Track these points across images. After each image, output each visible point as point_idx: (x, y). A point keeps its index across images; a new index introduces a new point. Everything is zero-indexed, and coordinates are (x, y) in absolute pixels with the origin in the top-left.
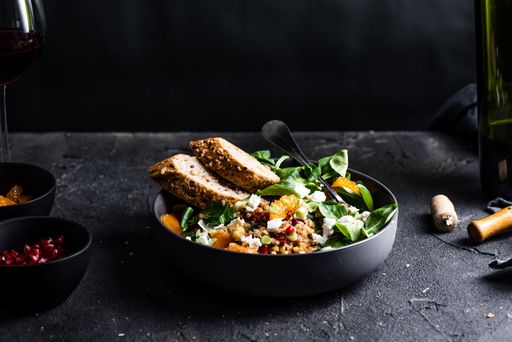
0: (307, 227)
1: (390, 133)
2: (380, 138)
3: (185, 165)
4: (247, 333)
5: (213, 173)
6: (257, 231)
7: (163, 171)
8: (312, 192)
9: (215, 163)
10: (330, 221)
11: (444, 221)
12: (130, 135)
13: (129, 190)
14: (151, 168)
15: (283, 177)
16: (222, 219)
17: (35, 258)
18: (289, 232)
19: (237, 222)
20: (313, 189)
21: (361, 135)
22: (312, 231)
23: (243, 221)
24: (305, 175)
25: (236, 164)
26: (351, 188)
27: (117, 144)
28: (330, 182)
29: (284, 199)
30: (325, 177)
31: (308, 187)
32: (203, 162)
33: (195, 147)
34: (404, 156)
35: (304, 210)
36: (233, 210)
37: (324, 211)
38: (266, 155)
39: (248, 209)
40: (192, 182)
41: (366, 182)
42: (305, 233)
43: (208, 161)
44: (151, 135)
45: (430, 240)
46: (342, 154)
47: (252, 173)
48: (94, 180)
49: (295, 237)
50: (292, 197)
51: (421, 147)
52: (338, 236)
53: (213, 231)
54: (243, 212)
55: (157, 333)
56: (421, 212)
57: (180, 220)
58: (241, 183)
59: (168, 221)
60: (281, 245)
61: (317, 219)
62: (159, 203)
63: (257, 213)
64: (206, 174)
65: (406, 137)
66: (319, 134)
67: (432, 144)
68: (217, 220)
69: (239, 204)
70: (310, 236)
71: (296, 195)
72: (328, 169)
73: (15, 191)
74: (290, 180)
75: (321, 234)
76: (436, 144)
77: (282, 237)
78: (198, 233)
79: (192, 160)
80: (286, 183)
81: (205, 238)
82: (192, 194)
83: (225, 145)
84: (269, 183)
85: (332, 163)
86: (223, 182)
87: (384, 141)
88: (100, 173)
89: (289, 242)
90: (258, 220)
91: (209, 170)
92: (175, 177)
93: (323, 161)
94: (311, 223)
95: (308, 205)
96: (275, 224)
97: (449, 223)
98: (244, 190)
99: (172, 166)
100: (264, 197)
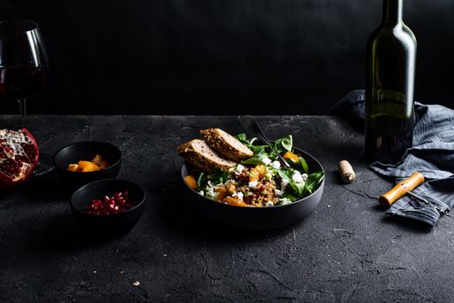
0: (271, 185)
1: (308, 117)
2: (303, 120)
3: (198, 146)
4: (240, 253)
5: (215, 150)
6: (243, 188)
7: (186, 150)
8: (273, 161)
9: (216, 145)
10: (286, 181)
11: (348, 177)
12: (160, 117)
13: (163, 154)
14: (179, 148)
15: (256, 153)
16: (221, 179)
17: (112, 206)
18: (262, 189)
19: (230, 182)
20: (273, 160)
21: (292, 118)
22: (274, 187)
23: (234, 181)
24: (268, 151)
25: (229, 146)
26: (295, 159)
27: (153, 123)
28: (282, 154)
29: (258, 168)
30: (279, 152)
31: (270, 158)
32: (209, 144)
33: (203, 135)
34: (318, 132)
35: (270, 175)
36: (227, 174)
37: (281, 174)
38: (244, 137)
39: (237, 173)
40: (203, 157)
41: (304, 156)
42: (271, 189)
43: (212, 143)
44: (173, 117)
45: (340, 188)
46: (289, 138)
47: (238, 151)
48: (142, 147)
49: (265, 192)
50: (262, 166)
51: (327, 125)
52: (290, 191)
53: (216, 188)
54: (233, 175)
55: (186, 253)
56: (332, 169)
57: (197, 180)
58: (231, 156)
59: (189, 180)
60: (257, 197)
61: (278, 180)
62: (184, 170)
63: (241, 176)
64: (211, 151)
65: (317, 119)
66: (267, 117)
67: (333, 124)
68: (219, 180)
69: (231, 170)
70: (273, 190)
71: (264, 164)
72: (281, 147)
73: (97, 158)
74: (260, 155)
75: (280, 189)
76: (335, 124)
77: (258, 192)
78: (207, 187)
79: (202, 143)
80: (258, 157)
81: (212, 191)
82: (203, 163)
83: (222, 134)
84: (247, 157)
85: (283, 143)
86: (221, 156)
87: (305, 122)
88: (144, 142)
89: (262, 195)
90: (243, 181)
91: (212, 149)
92: (193, 154)
93: (278, 142)
94: (274, 182)
95: (271, 171)
96: (254, 184)
97: (350, 178)
98: (233, 160)
99: (191, 147)
100: (245, 165)
